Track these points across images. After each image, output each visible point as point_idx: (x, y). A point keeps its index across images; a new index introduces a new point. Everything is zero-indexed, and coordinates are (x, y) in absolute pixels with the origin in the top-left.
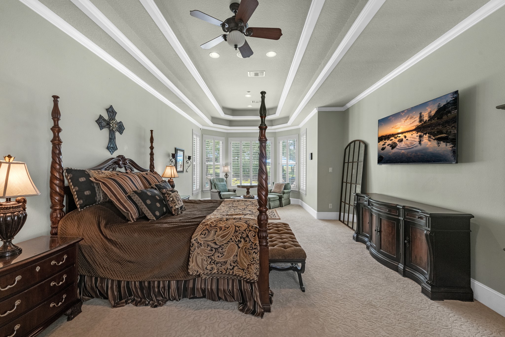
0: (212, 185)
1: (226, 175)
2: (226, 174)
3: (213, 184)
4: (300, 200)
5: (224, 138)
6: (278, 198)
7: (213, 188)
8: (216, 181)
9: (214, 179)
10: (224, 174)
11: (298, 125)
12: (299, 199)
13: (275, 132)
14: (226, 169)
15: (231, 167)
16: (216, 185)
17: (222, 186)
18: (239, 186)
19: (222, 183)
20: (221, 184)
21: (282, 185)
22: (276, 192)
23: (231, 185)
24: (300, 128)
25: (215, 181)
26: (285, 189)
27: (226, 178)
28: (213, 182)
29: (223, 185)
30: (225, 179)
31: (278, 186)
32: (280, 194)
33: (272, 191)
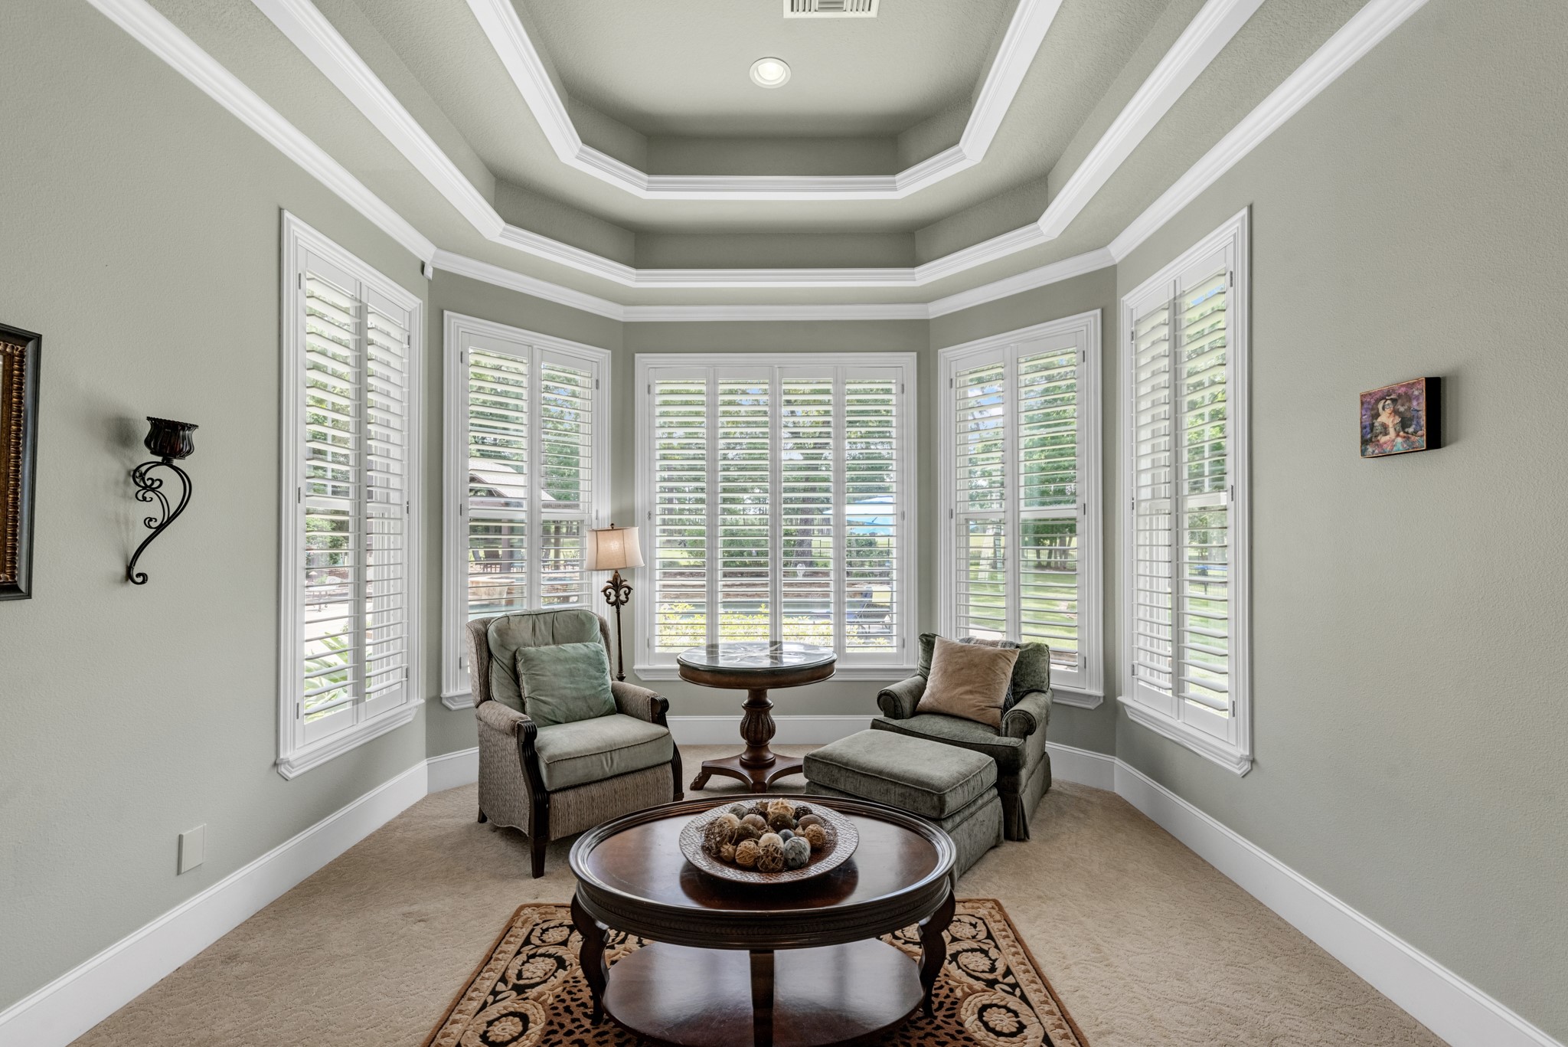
0: (495, 665)
1: (616, 584)
2: (616, 577)
3: (502, 657)
4: (1117, 762)
5: (603, 356)
6: (992, 775)
7: (495, 691)
8: (527, 635)
9: (514, 622)
10: (603, 579)
11: (1102, 244)
12: (1113, 753)
13: (927, 322)
14: (612, 545)
15: (653, 537)
16: (520, 667)
17: (571, 674)
18: (691, 673)
19: (568, 647)
20: (558, 660)
21: (1002, 664)
22: (955, 711)
23: (649, 644)
24: (1115, 266)
25: (522, 632)
26: (1018, 691)
27: (617, 604)
28: (503, 646)
29: (575, 660)
30: (606, 612)
31: (972, 665)
32: (998, 732)
33: (925, 699)
